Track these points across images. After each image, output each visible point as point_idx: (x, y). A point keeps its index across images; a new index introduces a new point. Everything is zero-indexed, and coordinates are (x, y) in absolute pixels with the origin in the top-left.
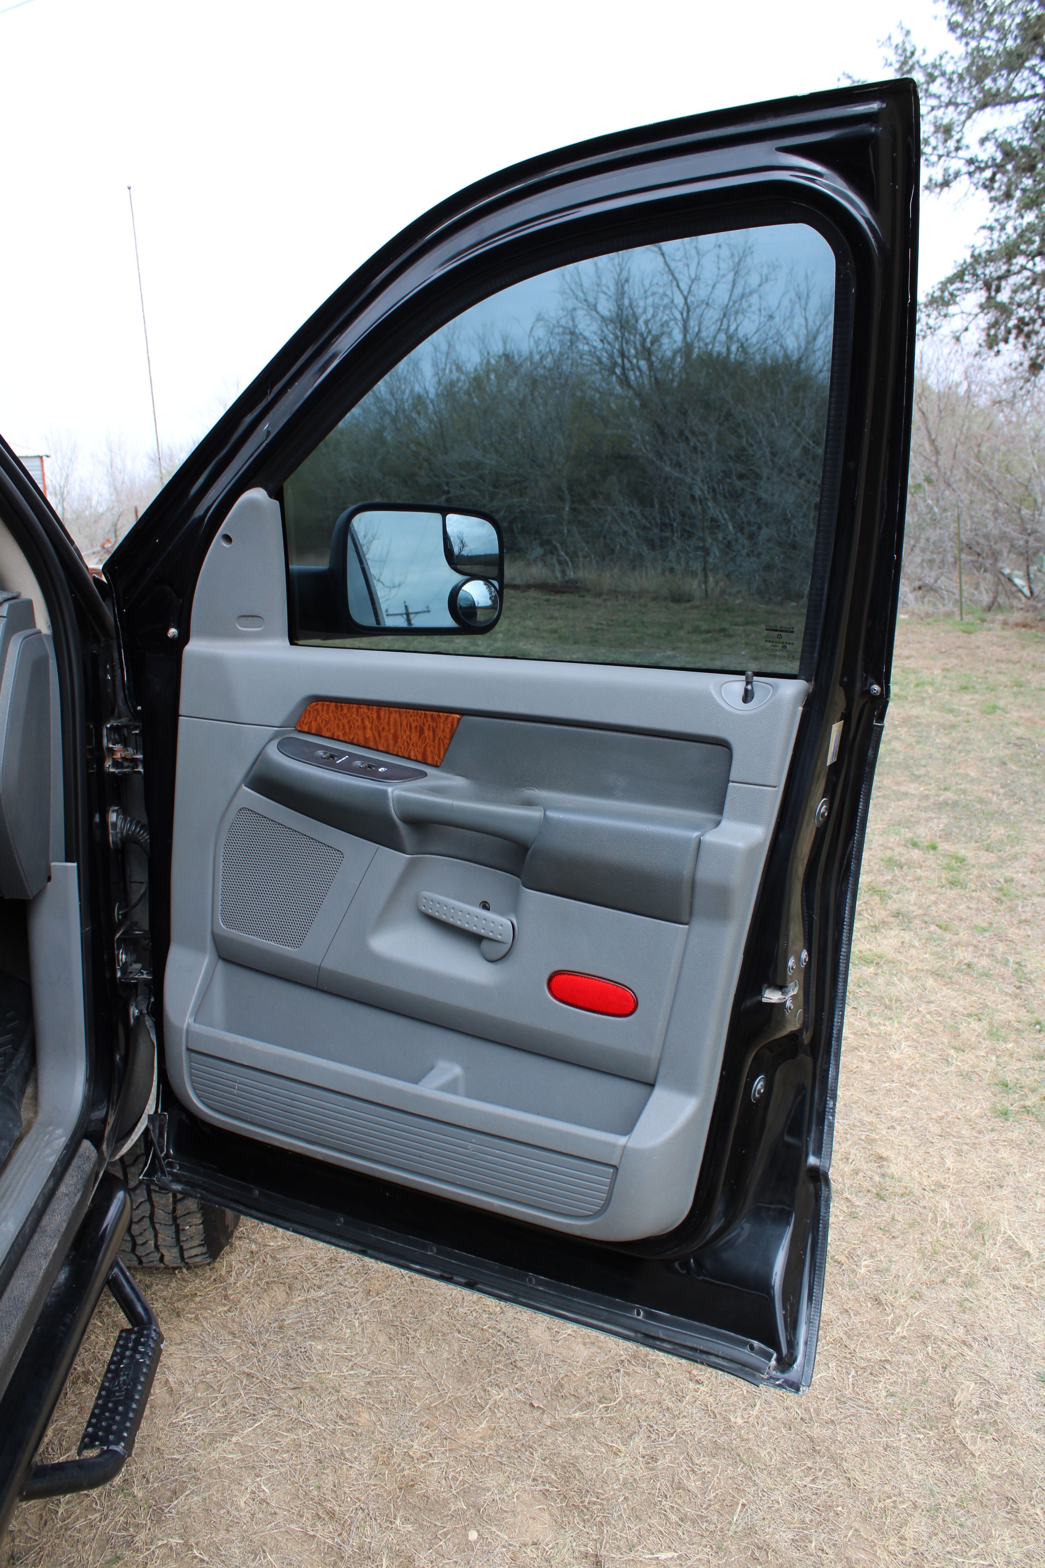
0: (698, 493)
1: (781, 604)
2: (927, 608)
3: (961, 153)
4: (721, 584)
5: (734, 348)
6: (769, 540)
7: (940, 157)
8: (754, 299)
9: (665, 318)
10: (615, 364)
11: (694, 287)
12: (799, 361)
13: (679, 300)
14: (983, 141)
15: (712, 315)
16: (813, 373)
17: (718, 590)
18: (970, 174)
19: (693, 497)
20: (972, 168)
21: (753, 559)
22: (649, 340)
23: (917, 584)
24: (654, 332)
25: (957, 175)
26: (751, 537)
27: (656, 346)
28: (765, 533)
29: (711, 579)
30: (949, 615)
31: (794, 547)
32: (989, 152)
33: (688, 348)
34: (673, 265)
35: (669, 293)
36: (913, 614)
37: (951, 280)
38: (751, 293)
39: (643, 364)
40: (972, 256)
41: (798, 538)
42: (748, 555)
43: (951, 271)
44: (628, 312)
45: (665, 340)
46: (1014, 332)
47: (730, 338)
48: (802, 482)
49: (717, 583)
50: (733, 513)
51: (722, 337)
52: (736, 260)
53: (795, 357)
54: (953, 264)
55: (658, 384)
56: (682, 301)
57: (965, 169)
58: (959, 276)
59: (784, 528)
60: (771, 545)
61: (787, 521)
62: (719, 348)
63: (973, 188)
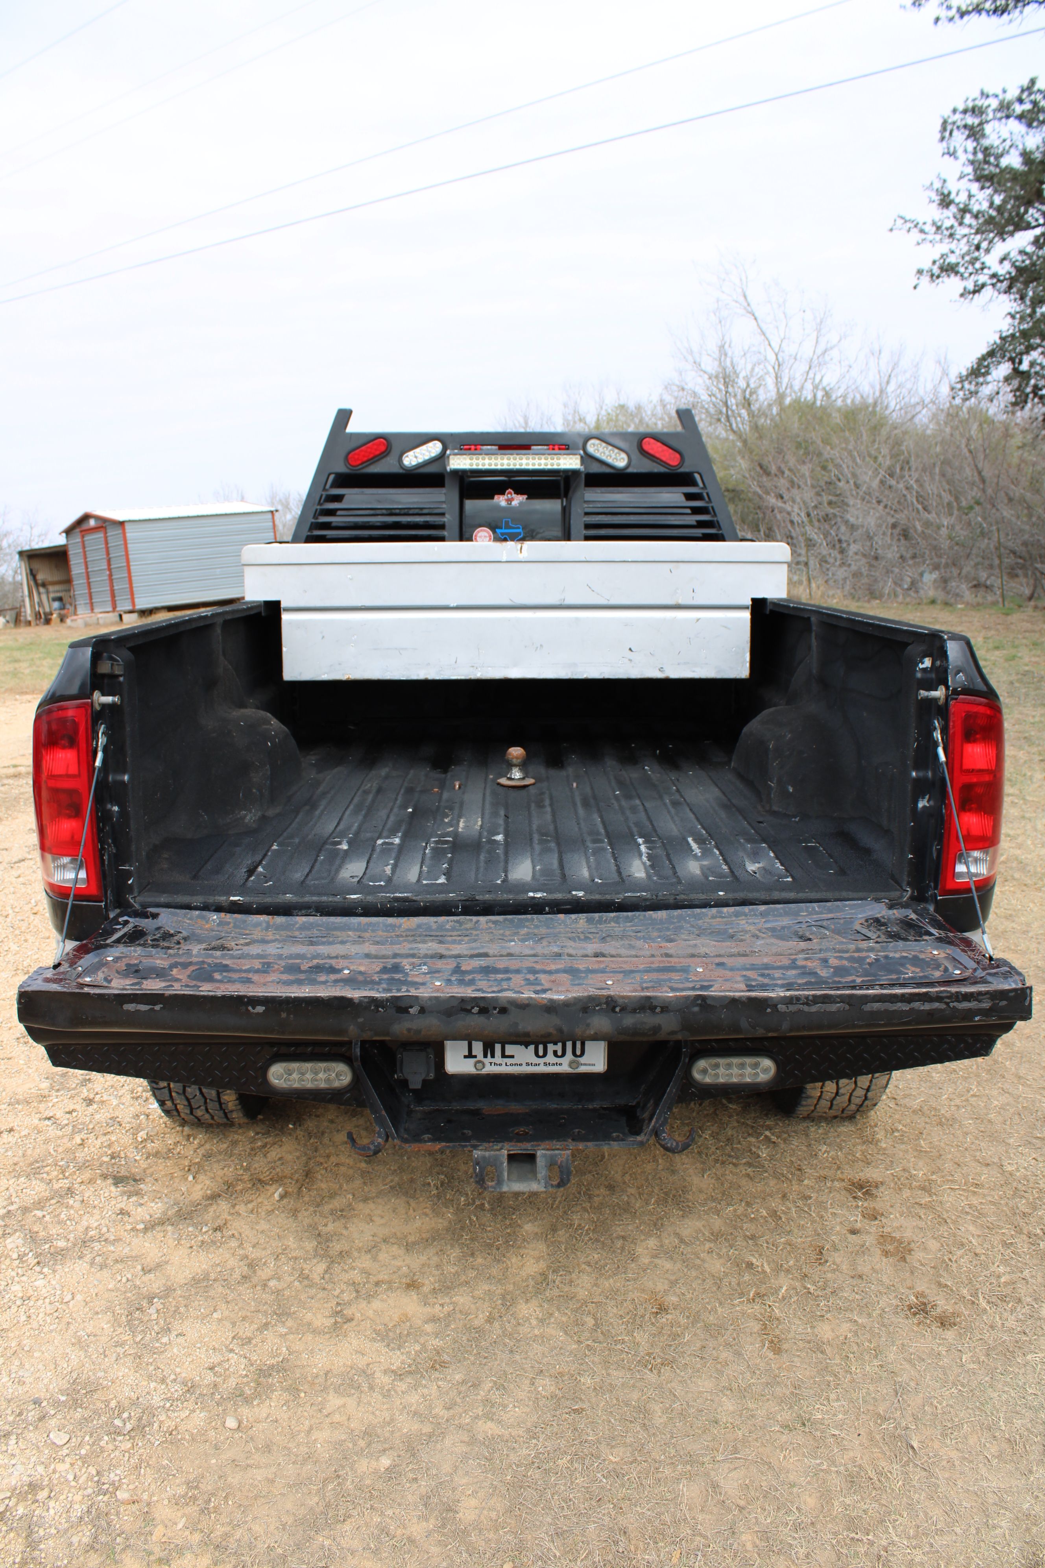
0: (796, 519)
1: (869, 601)
2: (979, 599)
3: (985, 271)
4: (822, 588)
5: (820, 394)
6: (856, 554)
7: (971, 274)
8: (834, 353)
9: (761, 373)
10: (721, 412)
11: (784, 345)
12: (875, 404)
13: (772, 357)
14: (1002, 261)
15: (801, 368)
16: (887, 412)
17: (819, 593)
18: (993, 285)
19: (792, 522)
20: (995, 281)
21: (845, 568)
22: (747, 393)
23: (975, 583)
24: (752, 386)
25: (983, 286)
26: (842, 551)
27: (754, 396)
28: (853, 548)
29: (813, 585)
30: (994, 603)
31: (876, 558)
32: (1004, 269)
33: (781, 397)
34: (764, 327)
35: (762, 351)
36: (967, 604)
37: (983, 358)
38: (831, 348)
39: (744, 412)
40: (1001, 338)
41: (880, 551)
42: (840, 566)
43: (984, 350)
44: (729, 370)
45: (761, 391)
46: (1031, 396)
47: (816, 387)
48: (881, 507)
49: (818, 588)
50: (826, 535)
51: (809, 386)
52: (818, 321)
53: (870, 401)
54: (986, 345)
55: (756, 428)
56: (774, 357)
57: (989, 282)
58: (991, 354)
59: (868, 544)
60: (857, 557)
61: (870, 538)
62: (808, 395)
63: (996, 293)
